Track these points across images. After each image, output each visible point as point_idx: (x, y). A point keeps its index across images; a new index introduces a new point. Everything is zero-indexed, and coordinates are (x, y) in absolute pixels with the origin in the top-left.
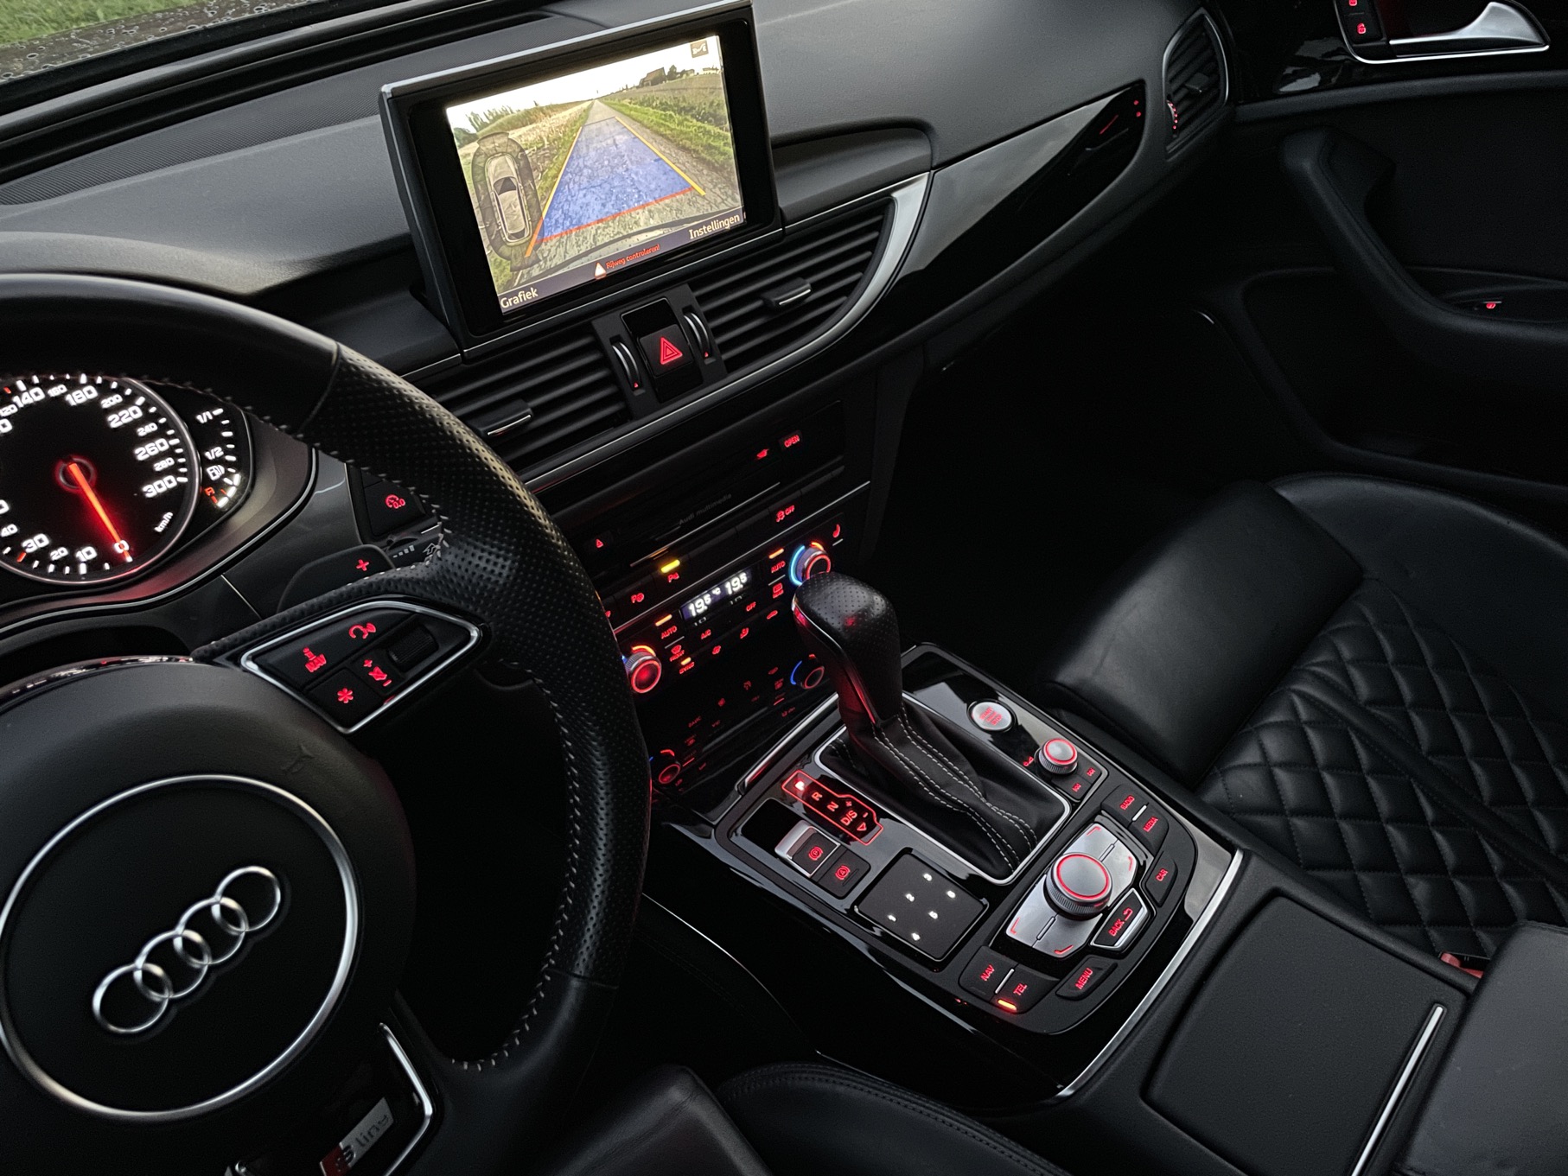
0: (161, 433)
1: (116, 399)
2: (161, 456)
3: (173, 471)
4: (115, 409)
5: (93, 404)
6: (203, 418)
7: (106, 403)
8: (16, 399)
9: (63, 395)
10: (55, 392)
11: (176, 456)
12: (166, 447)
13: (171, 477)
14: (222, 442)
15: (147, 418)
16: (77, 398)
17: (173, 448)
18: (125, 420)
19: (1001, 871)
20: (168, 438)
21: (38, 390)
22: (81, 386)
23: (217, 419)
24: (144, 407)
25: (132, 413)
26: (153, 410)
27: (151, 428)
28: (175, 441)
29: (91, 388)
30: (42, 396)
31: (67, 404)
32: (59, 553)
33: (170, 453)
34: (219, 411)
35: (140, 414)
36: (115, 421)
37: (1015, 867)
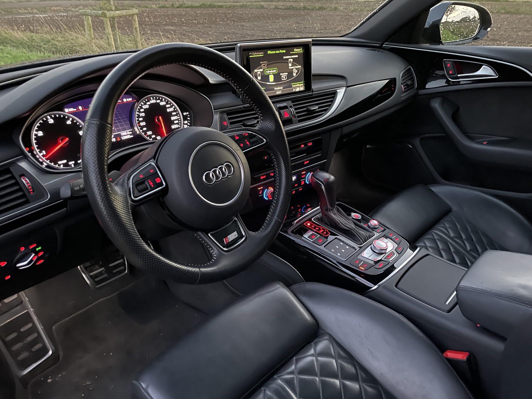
0: (176, 115)
1: (169, 106)
2: (176, 120)
3: (178, 124)
4: (169, 108)
5: (165, 106)
6: (185, 114)
7: (167, 106)
8: (150, 101)
9: (159, 103)
10: (158, 101)
11: (179, 121)
12: (177, 118)
13: (177, 125)
14: (188, 120)
15: (174, 111)
16: (162, 104)
17: (178, 119)
18: (170, 111)
19: (360, 243)
20: (178, 116)
21: (155, 100)
22: (163, 101)
23: (187, 115)
24: (174, 109)
25: (171, 109)
26: (176, 109)
27: (175, 113)
28: (179, 117)
29: (165, 102)
30: (155, 102)
31: (160, 104)
32: (153, 136)
33: (178, 120)
34: (188, 113)
35: (173, 110)
36: (168, 110)
37: (363, 243)
